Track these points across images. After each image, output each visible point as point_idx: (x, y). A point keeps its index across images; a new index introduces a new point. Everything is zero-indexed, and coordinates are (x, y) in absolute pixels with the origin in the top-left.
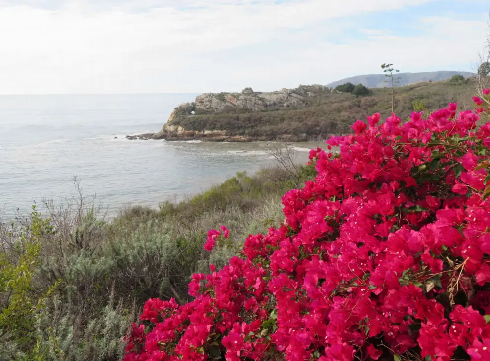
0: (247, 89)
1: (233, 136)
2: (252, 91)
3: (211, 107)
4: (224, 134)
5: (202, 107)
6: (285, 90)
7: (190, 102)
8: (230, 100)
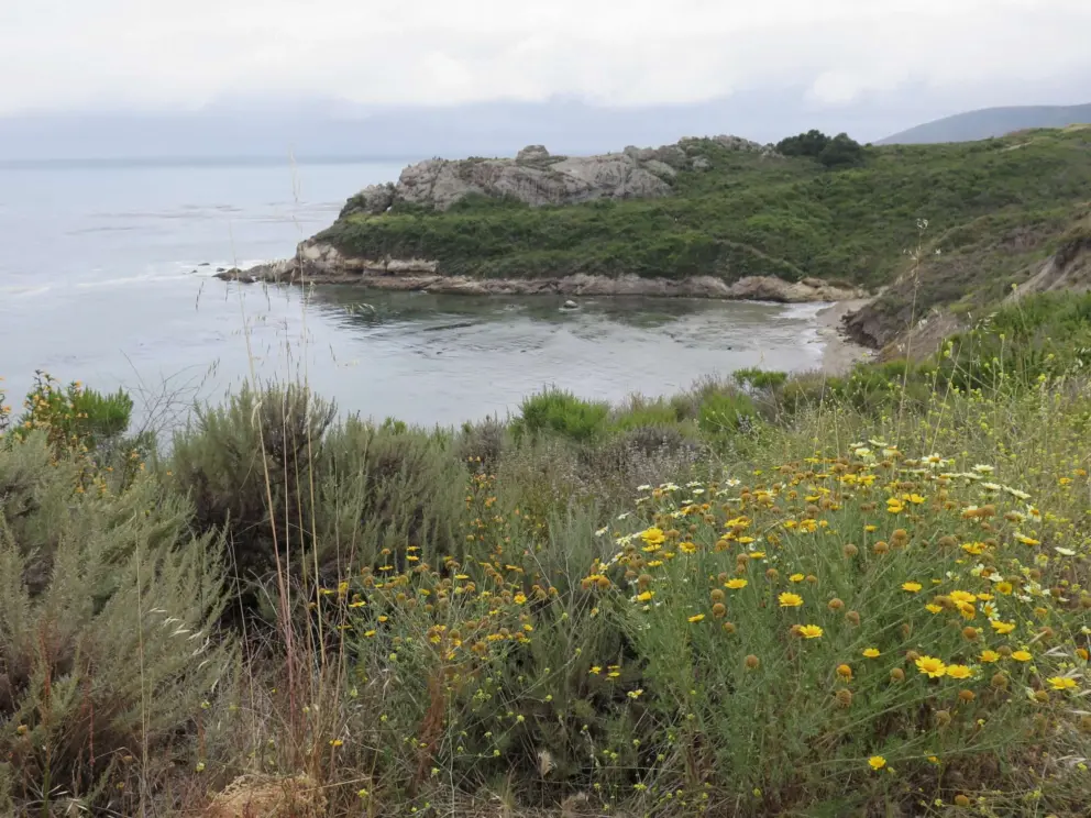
0: (531, 149)
1: (450, 275)
2: (546, 153)
3: (429, 198)
4: (433, 269)
5: (409, 198)
6: (630, 151)
7: (384, 184)
8: (482, 178)
